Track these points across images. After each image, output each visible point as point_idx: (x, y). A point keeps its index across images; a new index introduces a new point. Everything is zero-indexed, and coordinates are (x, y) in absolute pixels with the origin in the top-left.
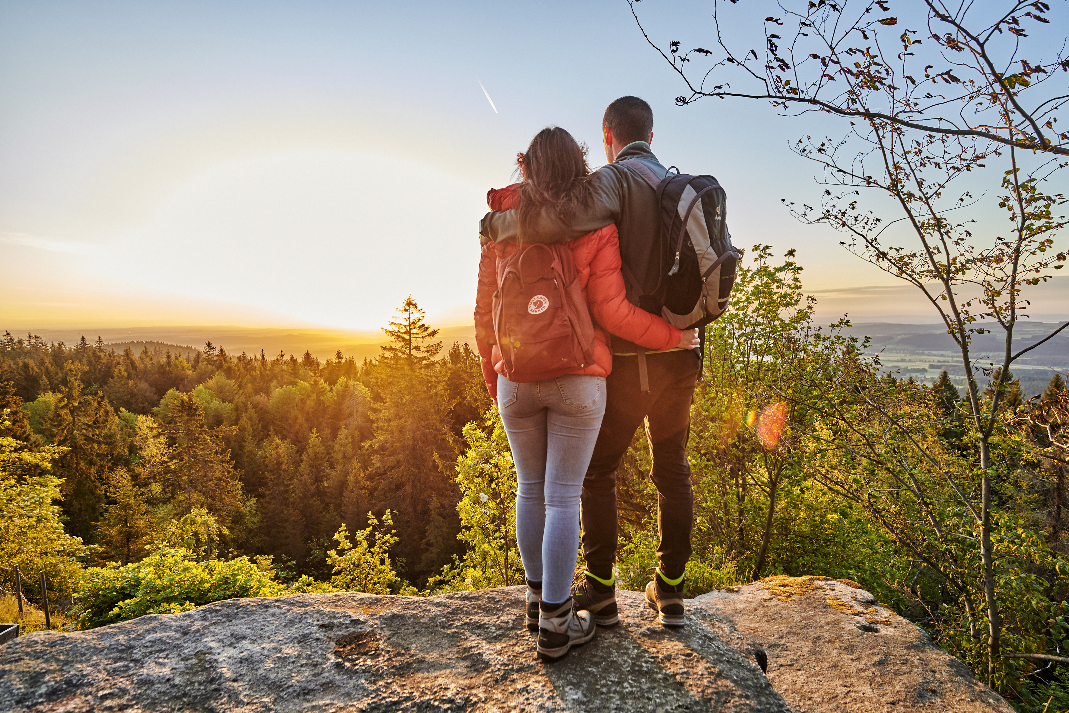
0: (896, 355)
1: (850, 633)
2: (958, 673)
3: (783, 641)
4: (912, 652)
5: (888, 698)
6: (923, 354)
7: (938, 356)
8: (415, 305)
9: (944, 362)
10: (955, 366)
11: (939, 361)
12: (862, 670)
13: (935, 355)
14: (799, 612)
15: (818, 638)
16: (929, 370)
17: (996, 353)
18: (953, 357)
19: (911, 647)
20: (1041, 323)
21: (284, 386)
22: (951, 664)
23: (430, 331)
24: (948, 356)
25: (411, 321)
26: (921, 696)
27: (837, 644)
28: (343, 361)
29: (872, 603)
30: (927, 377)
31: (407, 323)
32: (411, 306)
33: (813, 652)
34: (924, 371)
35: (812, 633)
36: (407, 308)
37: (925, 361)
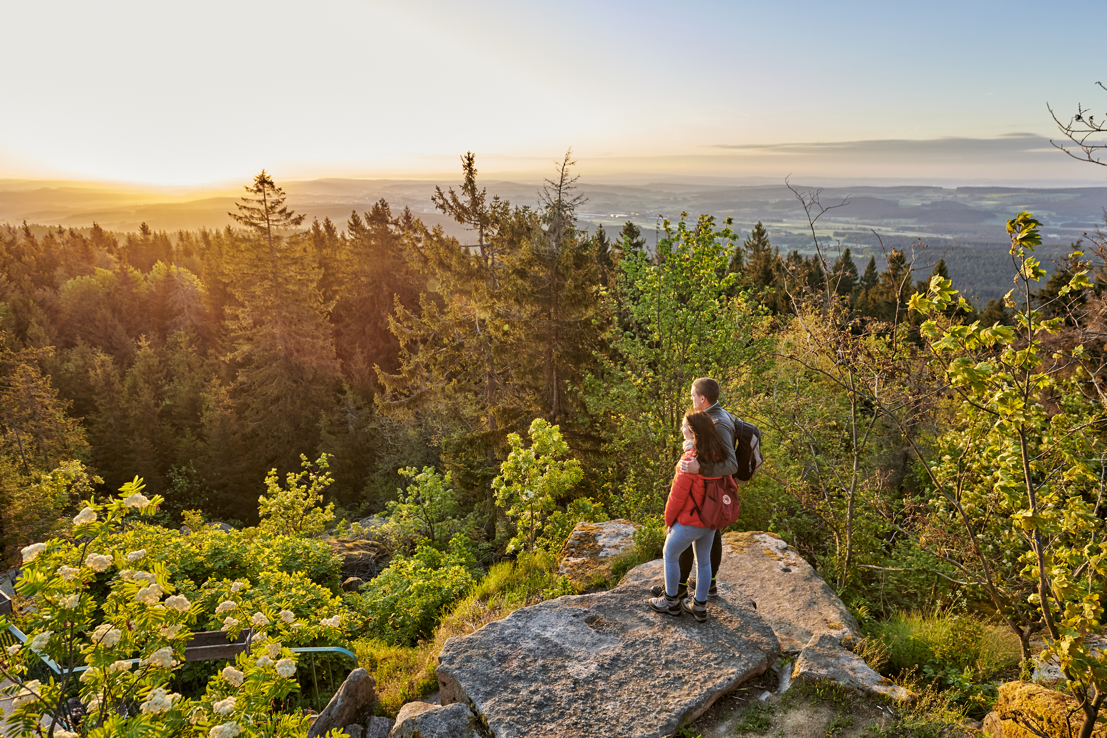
0: (802, 221)
1: (778, 574)
2: (825, 592)
3: (746, 582)
4: (806, 582)
5: (796, 608)
6: (829, 221)
7: (843, 223)
8: (271, 184)
9: (849, 229)
10: (858, 234)
11: (843, 229)
12: (785, 595)
13: (840, 222)
14: (750, 562)
15: (763, 579)
16: (833, 238)
17: (897, 220)
18: (857, 224)
19: (807, 579)
20: (941, 188)
21: (78, 277)
22: (823, 587)
23: (293, 217)
24: (853, 223)
25: (269, 204)
26: (809, 605)
27: (773, 582)
28: (151, 237)
29: (786, 549)
30: (831, 245)
31: (262, 208)
32: (266, 185)
33: (762, 587)
34: (828, 238)
35: (759, 575)
36: (261, 187)
37: (831, 229)
